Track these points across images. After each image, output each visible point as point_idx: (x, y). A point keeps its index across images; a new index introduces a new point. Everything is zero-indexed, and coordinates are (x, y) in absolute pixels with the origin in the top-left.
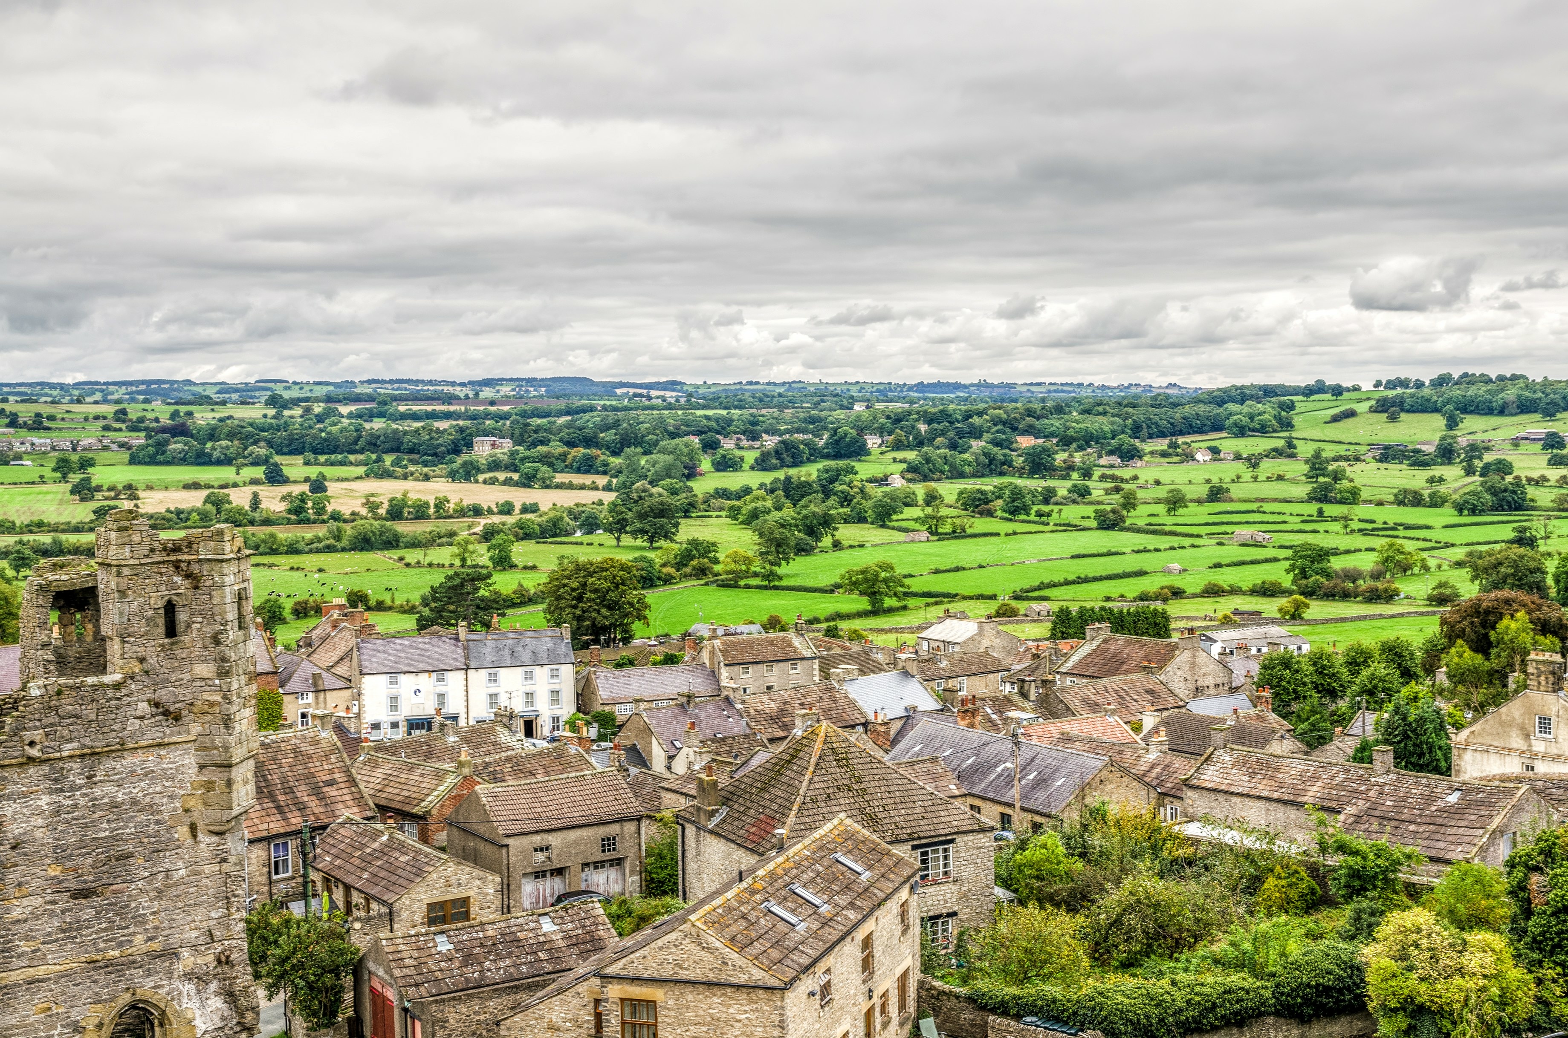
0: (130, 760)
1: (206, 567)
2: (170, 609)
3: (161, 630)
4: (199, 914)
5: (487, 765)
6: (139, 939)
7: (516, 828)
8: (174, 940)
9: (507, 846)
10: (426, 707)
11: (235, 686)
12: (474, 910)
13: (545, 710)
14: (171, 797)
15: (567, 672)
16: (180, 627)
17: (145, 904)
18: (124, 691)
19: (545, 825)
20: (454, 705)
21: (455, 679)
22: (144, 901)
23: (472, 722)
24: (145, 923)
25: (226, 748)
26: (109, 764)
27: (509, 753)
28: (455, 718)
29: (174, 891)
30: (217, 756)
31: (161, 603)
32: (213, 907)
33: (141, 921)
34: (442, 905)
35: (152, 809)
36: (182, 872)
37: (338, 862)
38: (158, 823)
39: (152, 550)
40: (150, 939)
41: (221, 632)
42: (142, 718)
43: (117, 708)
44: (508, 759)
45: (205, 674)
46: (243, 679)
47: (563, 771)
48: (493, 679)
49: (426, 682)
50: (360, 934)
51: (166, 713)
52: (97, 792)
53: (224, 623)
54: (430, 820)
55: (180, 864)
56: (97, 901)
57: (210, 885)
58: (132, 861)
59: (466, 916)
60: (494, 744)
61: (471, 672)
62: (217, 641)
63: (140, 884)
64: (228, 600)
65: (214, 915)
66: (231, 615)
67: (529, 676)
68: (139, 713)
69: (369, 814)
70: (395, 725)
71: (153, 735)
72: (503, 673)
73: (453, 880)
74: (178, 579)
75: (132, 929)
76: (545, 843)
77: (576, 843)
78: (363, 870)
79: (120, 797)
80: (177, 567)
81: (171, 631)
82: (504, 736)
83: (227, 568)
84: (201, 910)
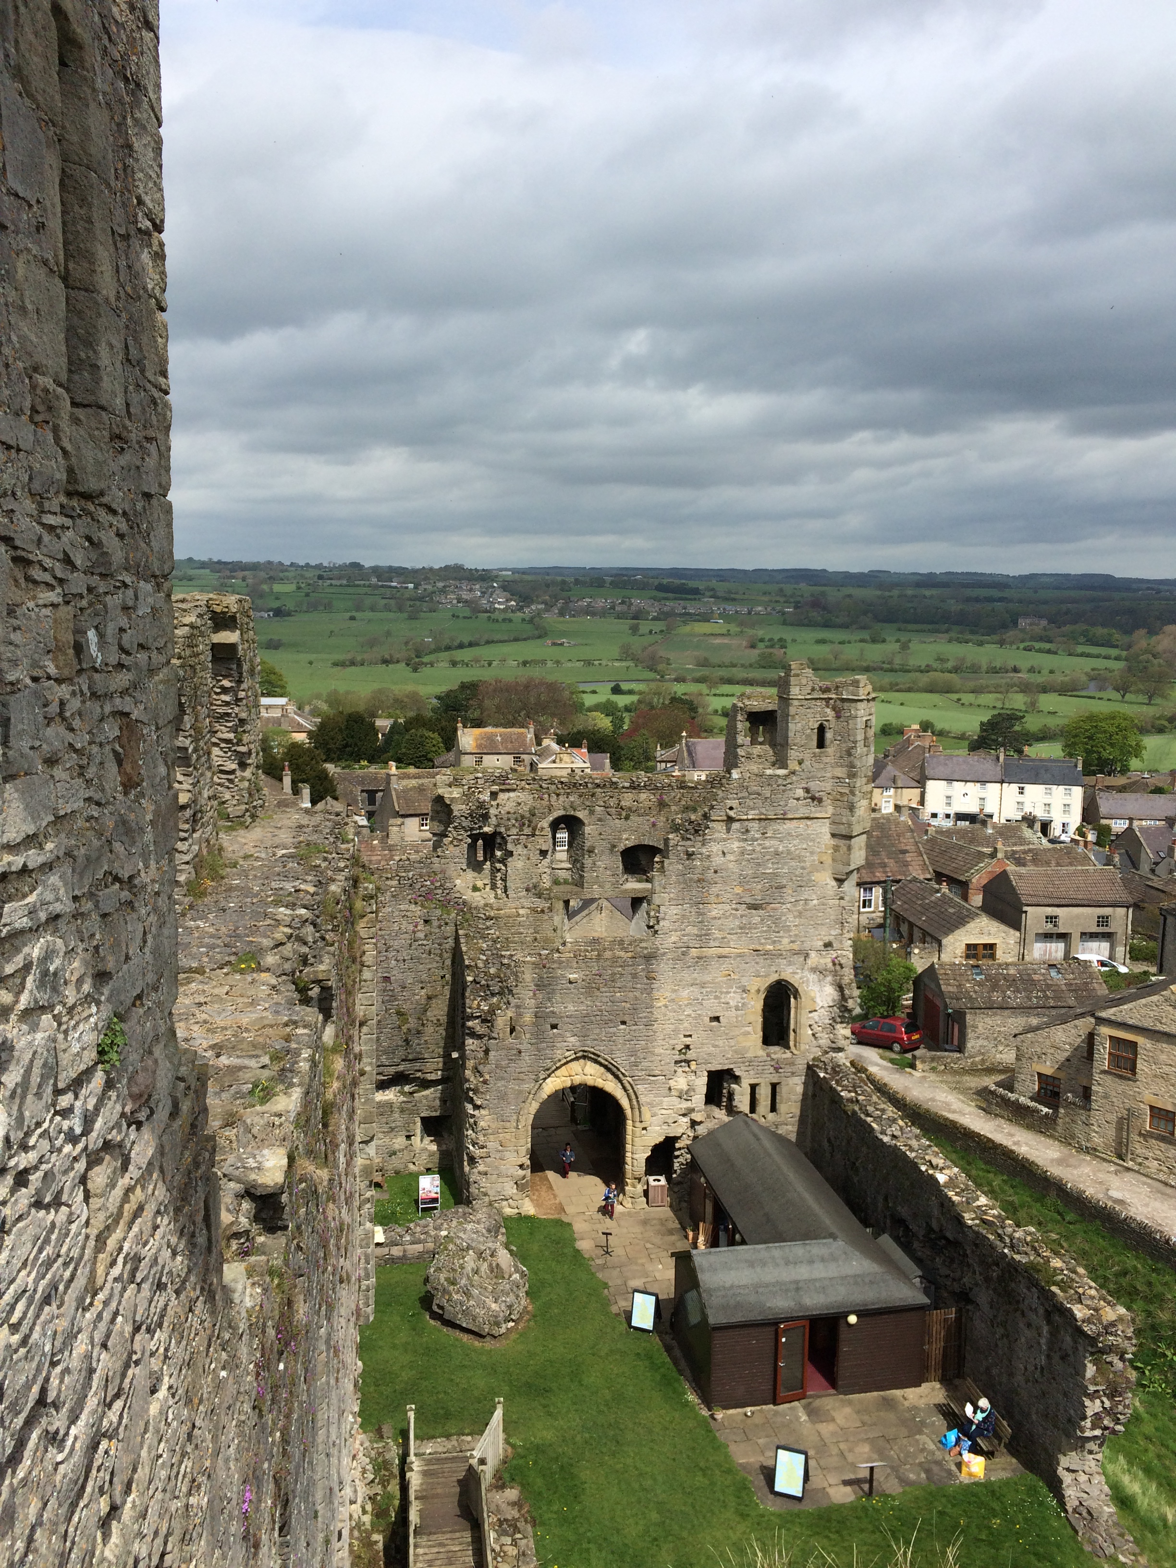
0: (789, 825)
1: (846, 705)
2: (821, 730)
3: (815, 743)
4: (823, 931)
5: (1014, 852)
6: (785, 941)
7: (1034, 900)
8: (807, 945)
9: (1026, 912)
10: (972, 808)
11: (858, 785)
12: (999, 953)
13: (1058, 819)
14: (812, 853)
15: (1078, 792)
16: (827, 742)
17: (791, 920)
18: (789, 781)
19: (1057, 902)
20: (990, 808)
21: (994, 788)
22: (790, 917)
23: (1003, 821)
24: (790, 931)
25: (850, 825)
26: (776, 826)
27: (1031, 846)
28: (991, 816)
29: (809, 914)
30: (843, 830)
31: (816, 725)
32: (831, 927)
33: (788, 929)
34: (975, 946)
35: (800, 859)
36: (815, 902)
37: (906, 906)
38: (803, 868)
39: (813, 689)
40: (792, 942)
41: (852, 748)
42: (798, 799)
43: (784, 791)
44: (1030, 850)
45: (840, 775)
46: (864, 780)
47: (1071, 864)
48: (1021, 791)
49: (973, 789)
50: (917, 957)
51: (813, 798)
52: (767, 843)
53: (855, 742)
54: (971, 886)
55: (814, 897)
56: (761, 912)
57: (833, 914)
58: (785, 890)
59: (993, 956)
60: (1020, 838)
61: (1005, 785)
62: (849, 754)
63: (789, 906)
64: (859, 726)
65: (833, 933)
66: (860, 737)
67: (1049, 793)
68: (796, 796)
69: (929, 876)
70: (948, 816)
71: (803, 812)
72: (1028, 788)
73: (985, 930)
74: (828, 711)
75: (782, 933)
76: (1054, 914)
77: (1078, 917)
78: (923, 914)
79: (781, 849)
80: (827, 702)
81: (821, 744)
82: (1027, 833)
83: (860, 705)
84: (824, 928)
